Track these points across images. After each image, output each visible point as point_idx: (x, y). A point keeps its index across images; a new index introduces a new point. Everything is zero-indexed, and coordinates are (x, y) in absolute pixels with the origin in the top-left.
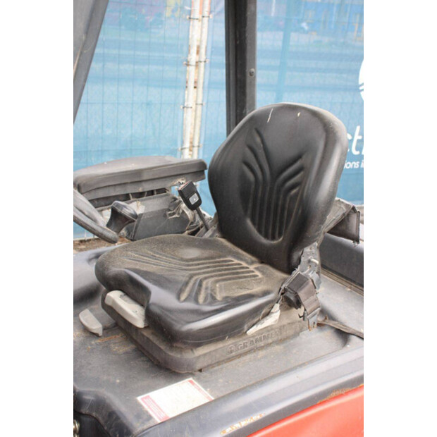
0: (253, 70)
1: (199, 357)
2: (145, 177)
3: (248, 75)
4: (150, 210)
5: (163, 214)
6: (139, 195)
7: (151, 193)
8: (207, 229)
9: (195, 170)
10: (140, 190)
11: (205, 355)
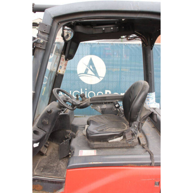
0: (151, 72)
1: (95, 144)
2: (107, 98)
3: (149, 73)
4: (108, 107)
5: (111, 109)
6: (106, 103)
7: (109, 103)
8: (122, 114)
9: (121, 98)
10: (106, 102)
11: (97, 144)
